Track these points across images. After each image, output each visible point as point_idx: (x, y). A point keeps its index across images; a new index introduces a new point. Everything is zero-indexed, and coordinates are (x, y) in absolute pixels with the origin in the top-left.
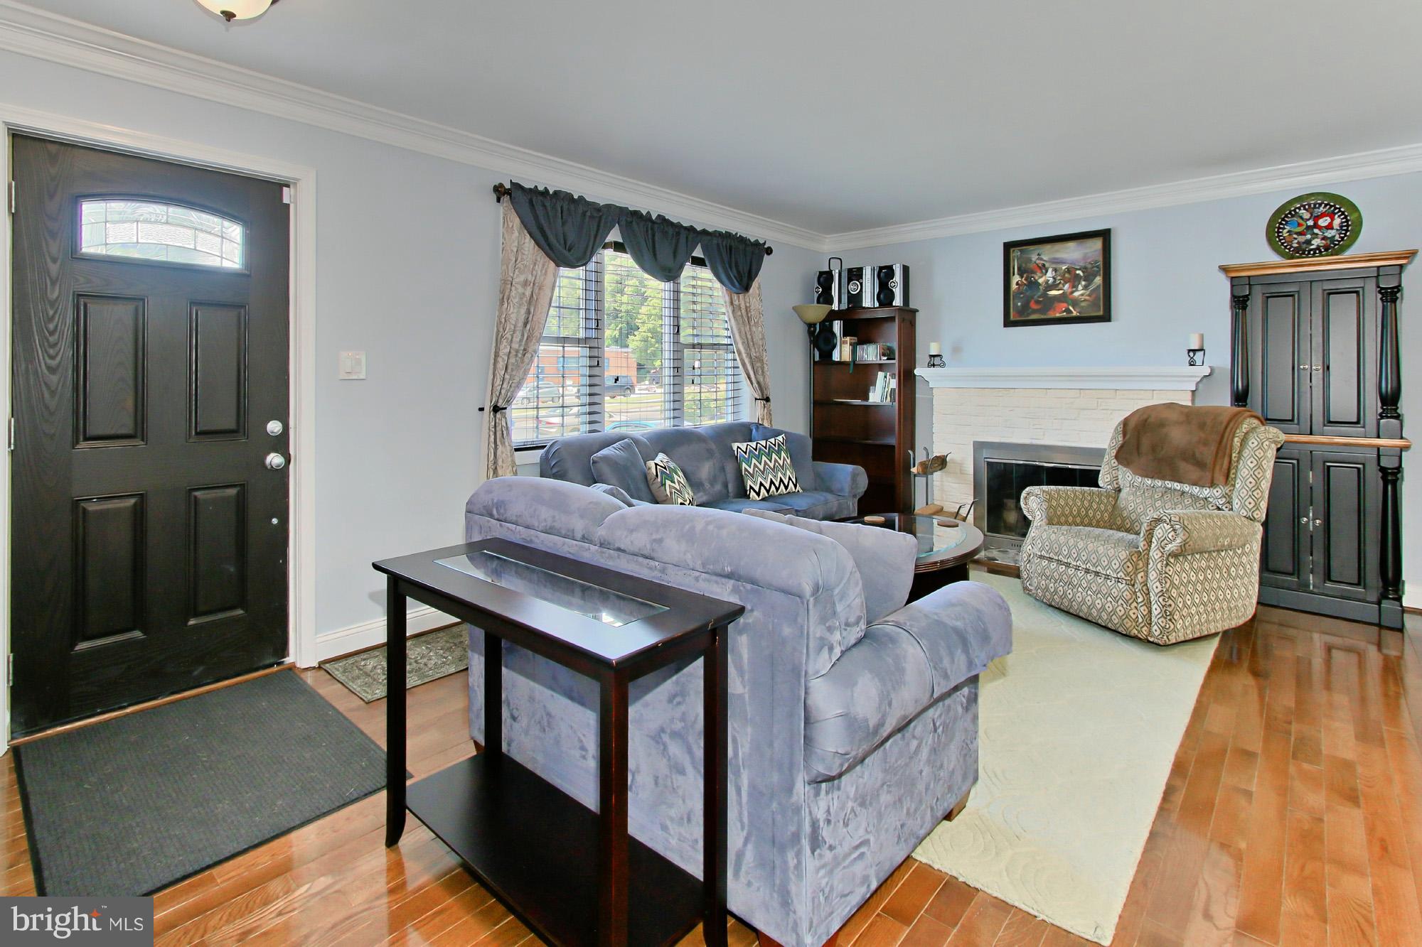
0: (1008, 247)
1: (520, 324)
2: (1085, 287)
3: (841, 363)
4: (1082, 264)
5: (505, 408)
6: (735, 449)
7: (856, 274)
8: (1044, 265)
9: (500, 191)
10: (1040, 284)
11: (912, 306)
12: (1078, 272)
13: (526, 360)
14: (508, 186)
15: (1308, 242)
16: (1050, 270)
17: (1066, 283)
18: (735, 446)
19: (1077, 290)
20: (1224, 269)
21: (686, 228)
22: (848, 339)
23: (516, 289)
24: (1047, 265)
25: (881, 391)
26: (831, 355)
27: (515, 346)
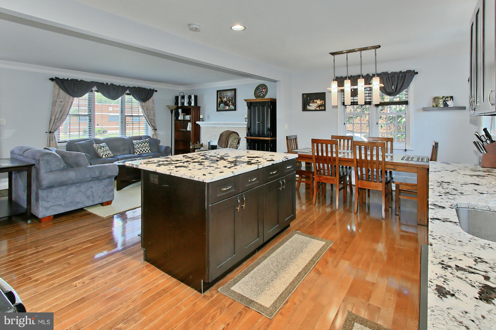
0: (218, 91)
1: (59, 112)
2: (231, 102)
3: (181, 120)
4: (231, 97)
5: (54, 132)
6: (133, 142)
7: (183, 97)
8: (224, 96)
9: (52, 79)
10: (223, 101)
11: (198, 105)
12: (230, 98)
13: (61, 120)
14: (54, 78)
15: (260, 95)
16: (225, 98)
17: (228, 101)
18: (133, 141)
19: (230, 103)
20: (246, 100)
21: (122, 87)
22: (182, 114)
23: (58, 103)
24: (225, 96)
25: (189, 127)
26: (178, 118)
27: (57, 117)
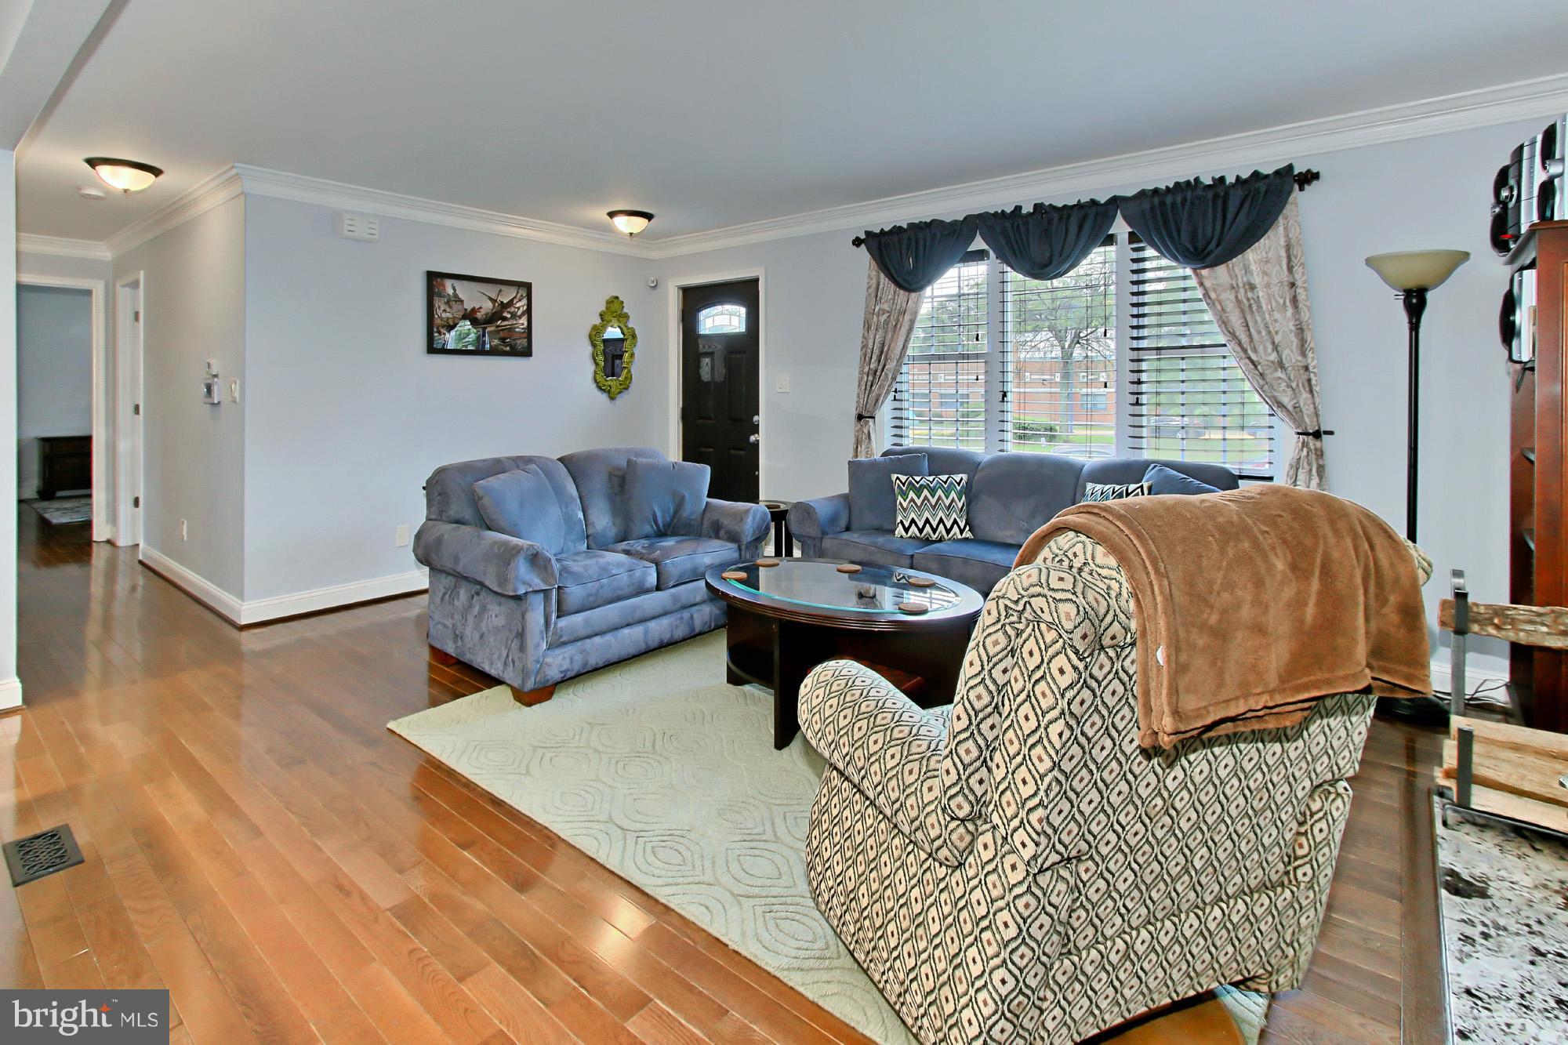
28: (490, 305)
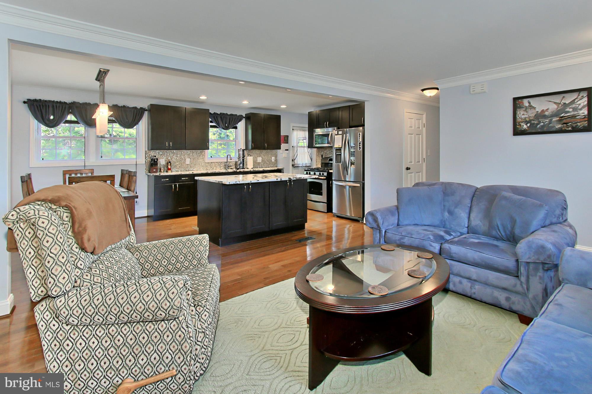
28: (555, 106)
